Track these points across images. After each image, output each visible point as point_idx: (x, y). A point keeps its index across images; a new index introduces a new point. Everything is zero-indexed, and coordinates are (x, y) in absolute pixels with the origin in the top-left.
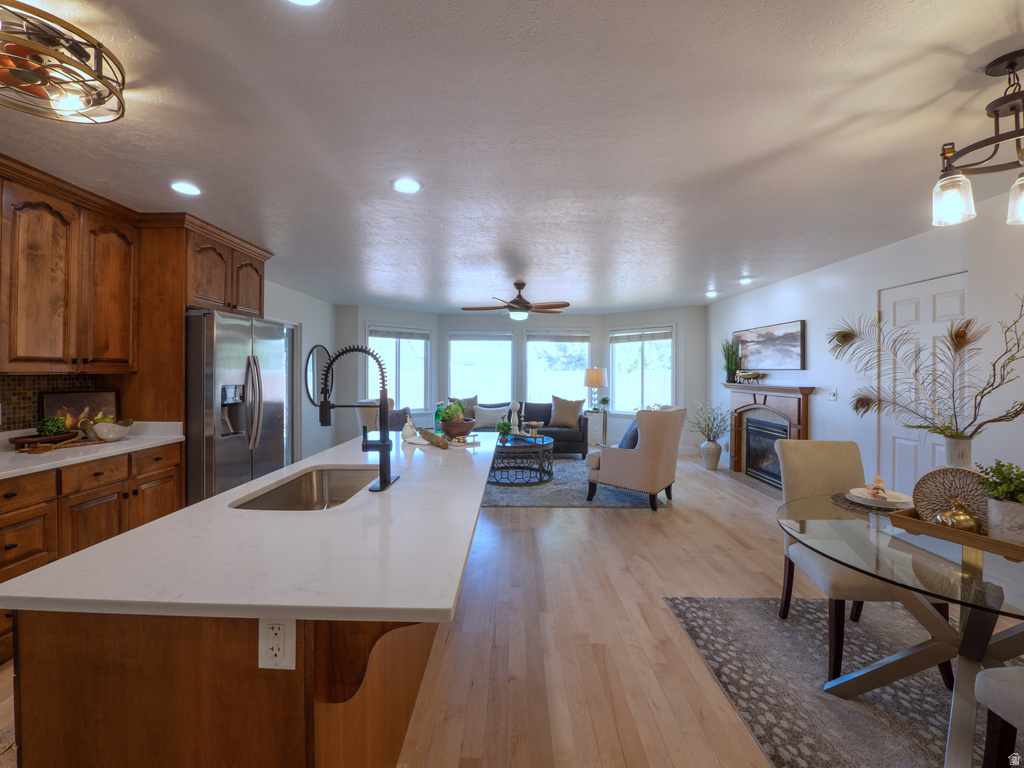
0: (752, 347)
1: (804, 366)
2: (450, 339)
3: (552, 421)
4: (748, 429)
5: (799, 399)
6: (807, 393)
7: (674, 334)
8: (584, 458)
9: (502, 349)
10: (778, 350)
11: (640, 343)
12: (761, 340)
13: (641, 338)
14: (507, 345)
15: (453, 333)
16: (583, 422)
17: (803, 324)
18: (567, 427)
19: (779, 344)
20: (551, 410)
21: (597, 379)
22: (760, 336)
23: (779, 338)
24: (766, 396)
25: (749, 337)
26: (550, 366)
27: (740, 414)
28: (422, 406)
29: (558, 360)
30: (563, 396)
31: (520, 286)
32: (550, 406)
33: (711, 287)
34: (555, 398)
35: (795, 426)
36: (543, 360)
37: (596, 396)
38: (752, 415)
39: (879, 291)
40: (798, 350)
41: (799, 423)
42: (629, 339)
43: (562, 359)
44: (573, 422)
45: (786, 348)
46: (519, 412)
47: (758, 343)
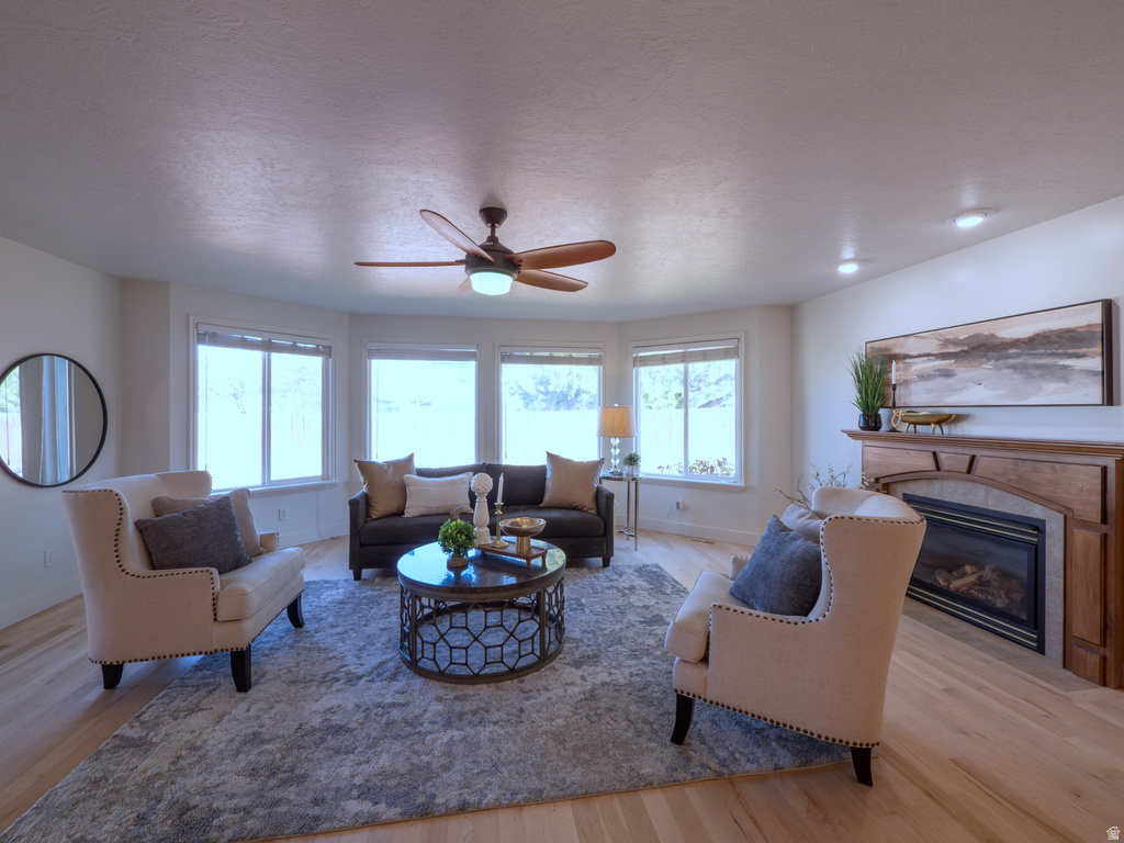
0: (921, 366)
1: (1110, 398)
2: (371, 359)
3: (547, 498)
5: (1104, 470)
7: (741, 351)
8: (606, 564)
9: (460, 376)
11: (681, 367)
12: (953, 350)
13: (684, 358)
14: (469, 368)
15: (373, 346)
16: (603, 502)
17: (1108, 307)
18: (575, 509)
19: (1016, 357)
20: (545, 479)
21: (618, 424)
22: (947, 342)
23: (1016, 343)
24: (973, 458)
25: (912, 347)
26: (527, 405)
27: (887, 486)
28: (318, 472)
29: (537, 397)
30: (565, 454)
31: (493, 215)
32: (543, 470)
33: (848, 253)
34: (550, 456)
35: (1087, 525)
36: (517, 396)
37: (618, 451)
40: (1096, 363)
41: (1104, 520)
42: (664, 360)
43: (541, 397)
44: (586, 500)
45: (1044, 361)
46: (492, 497)
47: (943, 356)
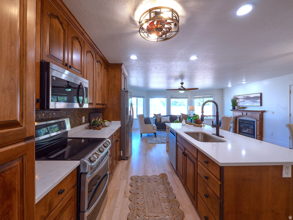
0: (241, 100)
1: (261, 105)
4: (239, 122)
5: (260, 114)
6: (263, 112)
7: (213, 97)
10: (251, 101)
12: (245, 98)
13: (203, 97)
15: (151, 96)
17: (261, 94)
19: (252, 99)
24: (247, 113)
25: (240, 97)
27: (236, 118)
31: (182, 84)
33: (230, 84)
35: (258, 121)
37: (192, 113)
38: (241, 118)
39: (290, 85)
40: (259, 101)
41: (260, 120)
42: (199, 98)
45: (255, 100)
47: (244, 99)
